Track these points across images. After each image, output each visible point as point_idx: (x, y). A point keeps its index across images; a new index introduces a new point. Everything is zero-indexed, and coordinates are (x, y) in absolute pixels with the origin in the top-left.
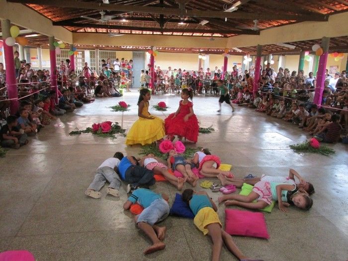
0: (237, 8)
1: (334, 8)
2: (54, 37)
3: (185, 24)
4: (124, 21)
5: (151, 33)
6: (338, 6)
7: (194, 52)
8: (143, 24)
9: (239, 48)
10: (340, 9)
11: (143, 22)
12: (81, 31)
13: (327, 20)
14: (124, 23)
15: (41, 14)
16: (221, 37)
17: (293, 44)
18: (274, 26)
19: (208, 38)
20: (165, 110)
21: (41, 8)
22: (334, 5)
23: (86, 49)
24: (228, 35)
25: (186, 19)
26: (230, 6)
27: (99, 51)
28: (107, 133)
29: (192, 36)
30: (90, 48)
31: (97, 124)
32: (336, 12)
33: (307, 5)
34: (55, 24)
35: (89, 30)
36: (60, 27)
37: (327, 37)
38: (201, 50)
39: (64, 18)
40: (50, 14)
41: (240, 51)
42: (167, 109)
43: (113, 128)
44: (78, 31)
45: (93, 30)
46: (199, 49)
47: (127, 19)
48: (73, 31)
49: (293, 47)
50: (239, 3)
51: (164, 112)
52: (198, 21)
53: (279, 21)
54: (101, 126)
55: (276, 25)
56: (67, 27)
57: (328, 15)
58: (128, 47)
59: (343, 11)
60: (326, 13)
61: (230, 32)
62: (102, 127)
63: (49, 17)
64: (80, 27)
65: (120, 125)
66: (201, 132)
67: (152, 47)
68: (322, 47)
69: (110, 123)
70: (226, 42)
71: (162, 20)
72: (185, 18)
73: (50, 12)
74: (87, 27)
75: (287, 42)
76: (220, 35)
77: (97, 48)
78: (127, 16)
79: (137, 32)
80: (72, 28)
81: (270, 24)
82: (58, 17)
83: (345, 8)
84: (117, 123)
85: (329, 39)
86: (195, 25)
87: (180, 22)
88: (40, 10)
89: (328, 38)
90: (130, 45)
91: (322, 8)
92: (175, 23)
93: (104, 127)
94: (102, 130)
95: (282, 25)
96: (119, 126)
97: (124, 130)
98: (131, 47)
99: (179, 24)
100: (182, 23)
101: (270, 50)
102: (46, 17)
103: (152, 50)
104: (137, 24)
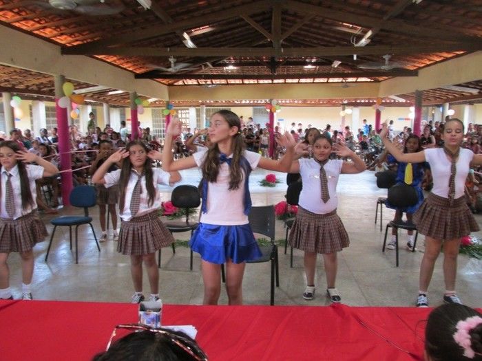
0: (369, 41)
2: (136, 93)
3: (314, 67)
4: (231, 67)
5: (270, 81)
7: (334, 105)
12: (180, 83)
15: (118, 66)
16: (370, 82)
18: (437, 62)
21: (115, 58)
23: (190, 106)
24: (381, 79)
25: (314, 60)
26: (359, 38)
27: (205, 108)
29: (327, 82)
30: (194, 104)
34: (138, 76)
35: (189, 82)
38: (346, 102)
40: (129, 65)
44: (176, 84)
45: (194, 82)
46: (341, 100)
47: (234, 65)
48: (169, 85)
52: (331, 63)
53: (440, 54)
55: (438, 60)
56: (159, 80)
58: (244, 102)
63: (131, 69)
64: (176, 80)
67: (271, 100)
70: (378, 90)
71: (273, 64)
72: (312, 58)
73: (127, 62)
74: (186, 79)
75: (458, 83)
76: (369, 80)
77: (203, 104)
78: (233, 61)
79: (252, 81)
80: (167, 80)
81: (430, 60)
82: (142, 68)
88: (114, 62)
90: (245, 98)
92: (300, 67)
95: (447, 59)
98: (248, 102)
99: (305, 67)
100: (309, 67)
101: (445, 98)
102: (125, 69)
103: (271, 104)
104: (249, 70)
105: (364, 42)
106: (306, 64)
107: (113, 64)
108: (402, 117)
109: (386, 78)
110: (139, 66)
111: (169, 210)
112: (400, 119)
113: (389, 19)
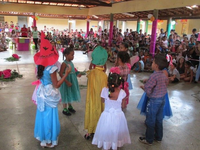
5: (33, 3)
7: (65, 18)
9: (97, 16)
16: (84, 7)
17: (133, 13)
19: (76, 8)
24: (89, 6)
28: (8, 78)
29: (64, 6)
38: (70, 17)
43: (12, 74)
46: (69, 16)
49: (133, 16)
54: (2, 73)
58: (15, 13)
62: (4, 74)
65: (17, 71)
67: (34, 13)
68: (154, 16)
69: (9, 71)
70: (88, 11)
75: (129, 12)
76: (84, 6)
79: (23, 2)
84: (15, 70)
89: (157, 10)
90: (16, 11)
93: (6, 74)
94: (4, 76)
96: (17, 73)
97: (22, 76)
98: (17, 13)
101: (117, 18)
103: (34, 15)
109: (93, 6)
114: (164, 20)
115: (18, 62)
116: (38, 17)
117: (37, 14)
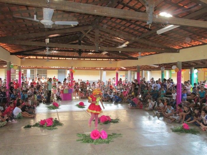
0: (127, 45)
1: (182, 46)
2: (10, 62)
4: (55, 52)
5: (71, 59)
6: (184, 45)
7: (97, 70)
8: (67, 54)
9: (125, 67)
10: (186, 46)
11: (67, 53)
12: (27, 58)
13: (179, 52)
14: (55, 53)
15: (4, 48)
16: (114, 61)
17: (157, 65)
18: (147, 55)
20: (84, 108)
21: (5, 45)
22: (183, 44)
23: (28, 69)
24: (118, 60)
25: (93, 51)
26: (122, 44)
27: (37, 69)
28: (51, 126)
29: (96, 60)
31: (43, 120)
32: (183, 48)
33: (167, 44)
34: (12, 54)
35: (32, 57)
36: (15, 56)
37: (180, 61)
39: (17, 51)
40: (9, 48)
41: (125, 69)
42: (85, 107)
43: (54, 123)
44: (25, 58)
45: (35, 57)
46: (100, 68)
47: (57, 50)
48: (21, 58)
50: (127, 43)
51: (84, 109)
52: (101, 52)
53: (149, 52)
55: (148, 54)
56: (18, 56)
57: (179, 49)
58: (56, 67)
59: (187, 47)
60: (177, 48)
61: (119, 58)
62: (47, 122)
63: (8, 50)
64: (25, 56)
65: (58, 120)
66: (112, 122)
67: (72, 67)
68: (178, 67)
69: (52, 119)
70: (117, 64)
71: (80, 52)
73: (10, 47)
74: (30, 56)
78: (57, 49)
79: (63, 58)
80: (21, 56)
81: (144, 54)
82: (14, 50)
83: (188, 46)
84: (56, 119)
85: (181, 63)
86: (99, 54)
87: (90, 53)
88: (3, 46)
91: (175, 46)
92: (87, 53)
94: (47, 124)
95: (152, 54)
97: (62, 124)
98: (58, 67)
99: (89, 53)
100: (91, 53)
101: (143, 68)
102: (6, 50)
103: (72, 69)
104: (63, 53)
105: (124, 45)
106: (90, 52)
107: (3, 47)
108: (122, 75)
110: (13, 49)
111: (50, 123)
112: (121, 76)
113: (140, 39)
114: (186, 70)
115: (58, 110)
116: (75, 70)
117: (73, 68)
